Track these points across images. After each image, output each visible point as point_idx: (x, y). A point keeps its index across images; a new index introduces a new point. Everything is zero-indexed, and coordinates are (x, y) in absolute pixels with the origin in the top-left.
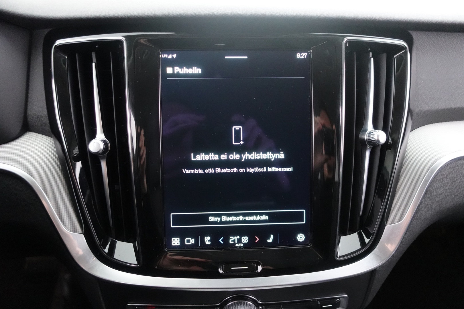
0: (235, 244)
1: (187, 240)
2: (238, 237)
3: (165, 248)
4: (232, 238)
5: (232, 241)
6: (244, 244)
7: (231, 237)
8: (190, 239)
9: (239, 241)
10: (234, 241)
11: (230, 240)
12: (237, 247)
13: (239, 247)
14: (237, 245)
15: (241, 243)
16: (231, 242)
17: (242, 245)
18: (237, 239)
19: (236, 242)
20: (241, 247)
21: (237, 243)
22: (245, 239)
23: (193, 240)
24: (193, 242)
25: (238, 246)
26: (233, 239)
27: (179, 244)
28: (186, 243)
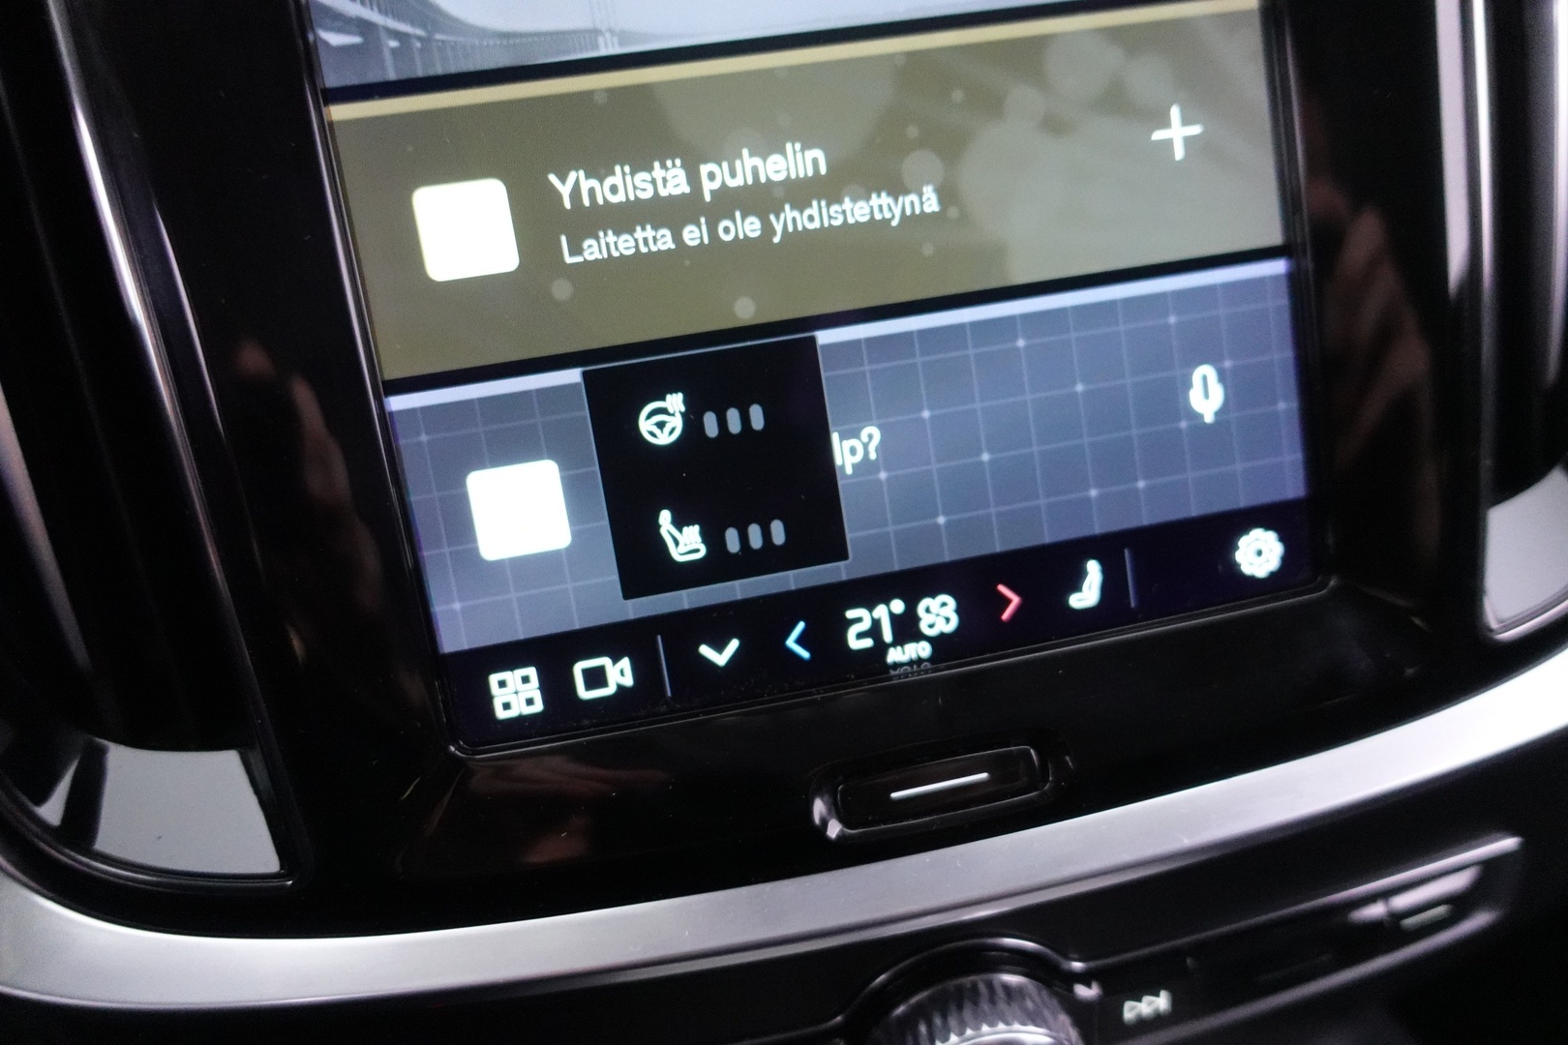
0: (881, 648)
1: (586, 672)
2: (898, 606)
3: (455, 743)
4: (859, 620)
5: (860, 636)
6: (939, 642)
7: (850, 614)
8: (604, 661)
9: (907, 628)
10: (875, 631)
11: (852, 632)
12: (896, 665)
13: (911, 663)
14: (895, 655)
15: (919, 636)
16: (855, 643)
17: (923, 650)
18: (893, 617)
19: (888, 636)
20: (920, 661)
21: (894, 644)
22: (939, 614)
23: (625, 663)
24: (628, 681)
25: (904, 658)
26: (866, 625)
27: (538, 707)
28: (584, 693)
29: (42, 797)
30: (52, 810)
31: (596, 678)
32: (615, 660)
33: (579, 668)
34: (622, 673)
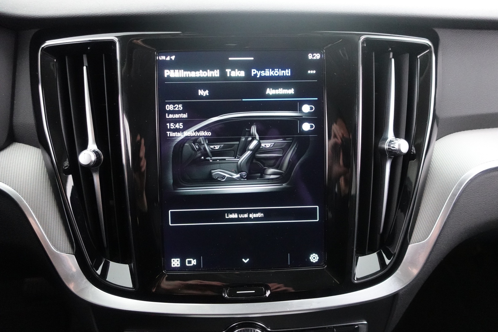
3: (164, 270)
8: (192, 260)
23: (195, 260)
24: (195, 264)
27: (179, 266)
28: (187, 265)
29: (97, 270)
30: (99, 272)
31: (190, 262)
32: (193, 260)
33: (187, 260)
34: (194, 262)
